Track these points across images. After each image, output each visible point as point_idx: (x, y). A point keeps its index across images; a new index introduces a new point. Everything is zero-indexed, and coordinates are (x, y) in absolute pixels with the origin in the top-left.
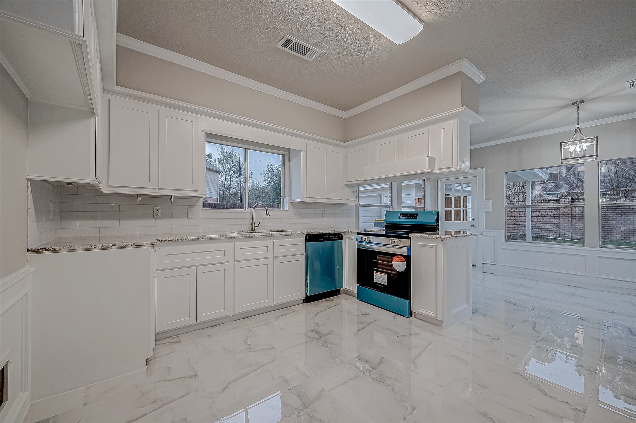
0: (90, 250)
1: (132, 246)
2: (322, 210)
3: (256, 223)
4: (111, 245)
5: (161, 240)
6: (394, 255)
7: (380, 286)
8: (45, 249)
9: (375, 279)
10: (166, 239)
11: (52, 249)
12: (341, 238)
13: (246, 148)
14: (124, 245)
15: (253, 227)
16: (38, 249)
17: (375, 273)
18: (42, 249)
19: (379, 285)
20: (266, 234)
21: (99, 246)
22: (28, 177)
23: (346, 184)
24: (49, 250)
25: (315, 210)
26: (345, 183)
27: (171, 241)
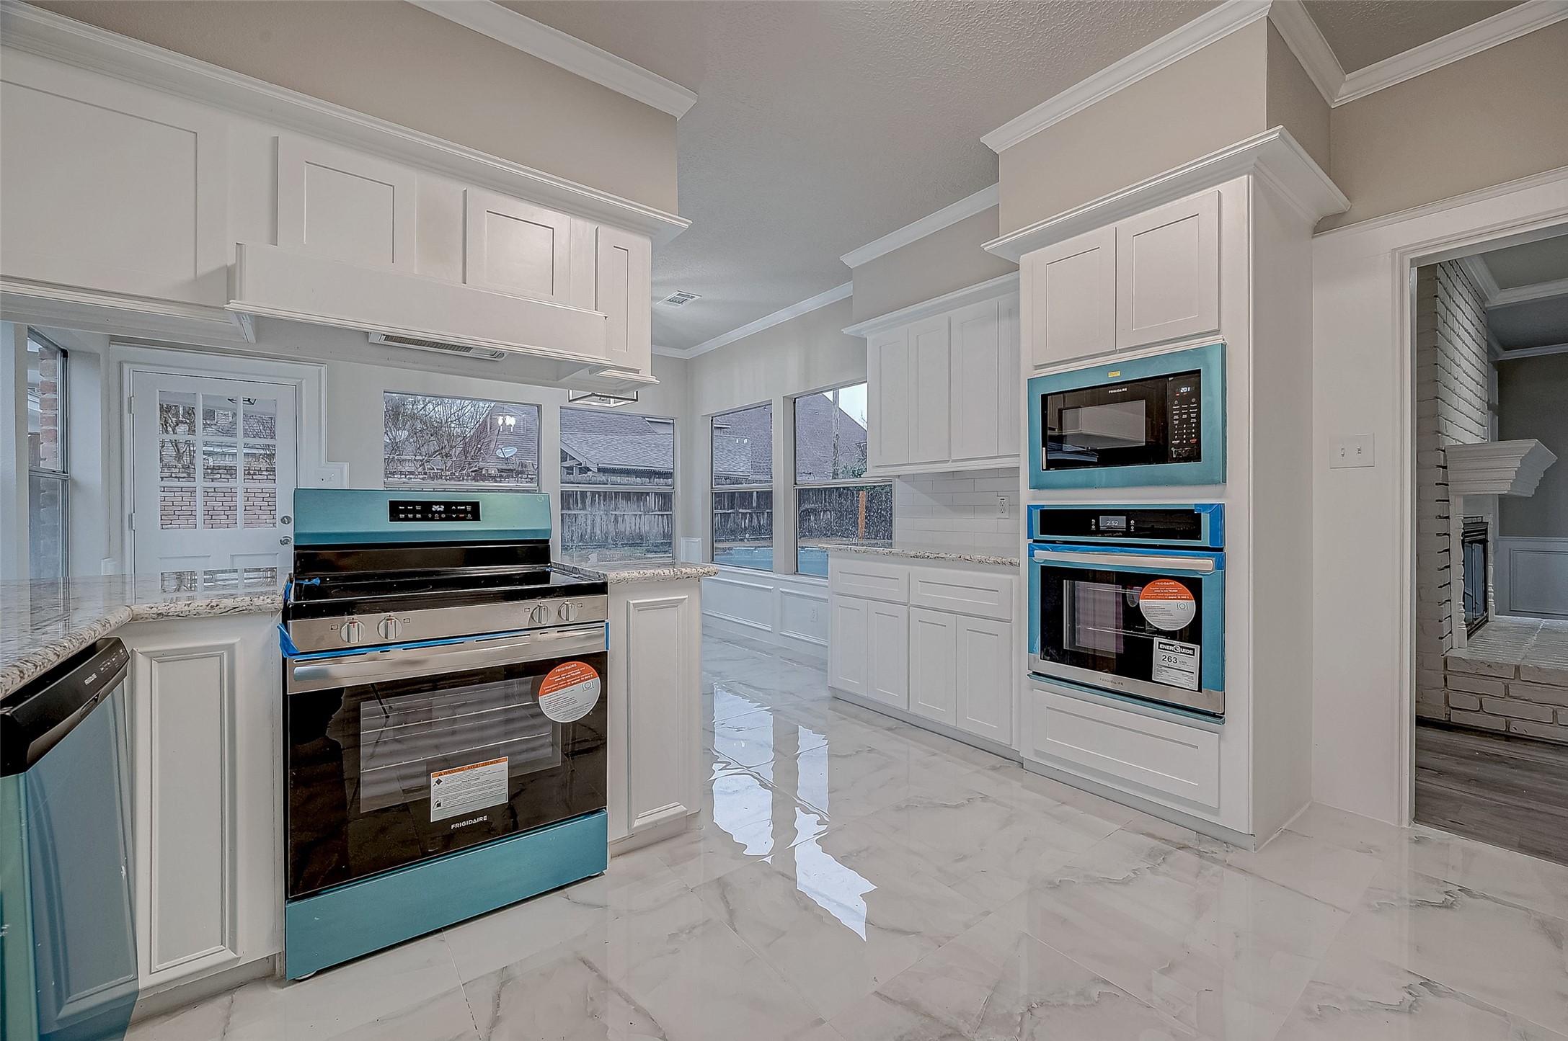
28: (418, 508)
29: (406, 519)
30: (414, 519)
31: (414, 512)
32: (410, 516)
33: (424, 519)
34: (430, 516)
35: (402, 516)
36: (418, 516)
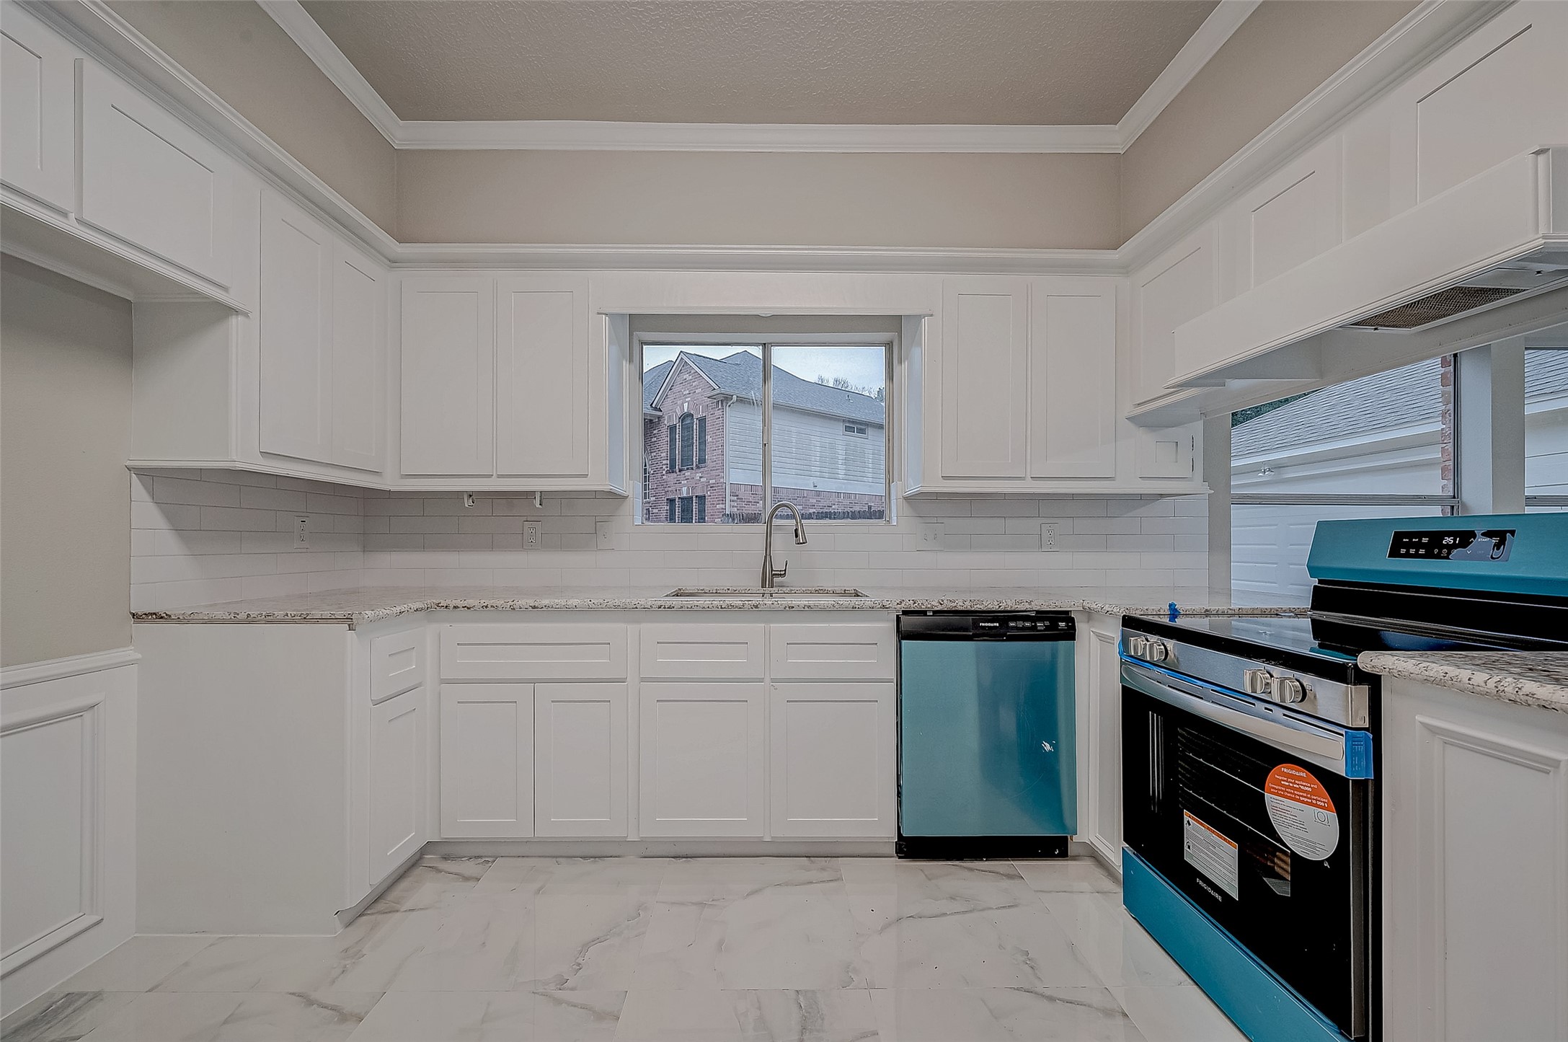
0: (223, 622)
1: (305, 618)
2: (1041, 521)
3: (778, 566)
4: (264, 613)
5: (446, 606)
6: (1279, 757)
7: (1209, 890)
8: (156, 615)
9: (1186, 848)
10: (458, 603)
11: (167, 615)
12: (1070, 635)
13: (765, 344)
14: (289, 615)
15: (770, 577)
16: (145, 614)
17: (1186, 818)
18: (152, 614)
19: (1204, 885)
20: (736, 601)
21: (242, 616)
22: (128, 463)
23: (1132, 414)
24: (162, 618)
25: (1008, 521)
26: (1129, 410)
27: (468, 608)
28: (1425, 540)
29: (1407, 555)
30: (1417, 556)
31: (1419, 545)
32: (1412, 551)
33: (1429, 555)
34: (1436, 551)
35: (1403, 551)
36: (1422, 551)
